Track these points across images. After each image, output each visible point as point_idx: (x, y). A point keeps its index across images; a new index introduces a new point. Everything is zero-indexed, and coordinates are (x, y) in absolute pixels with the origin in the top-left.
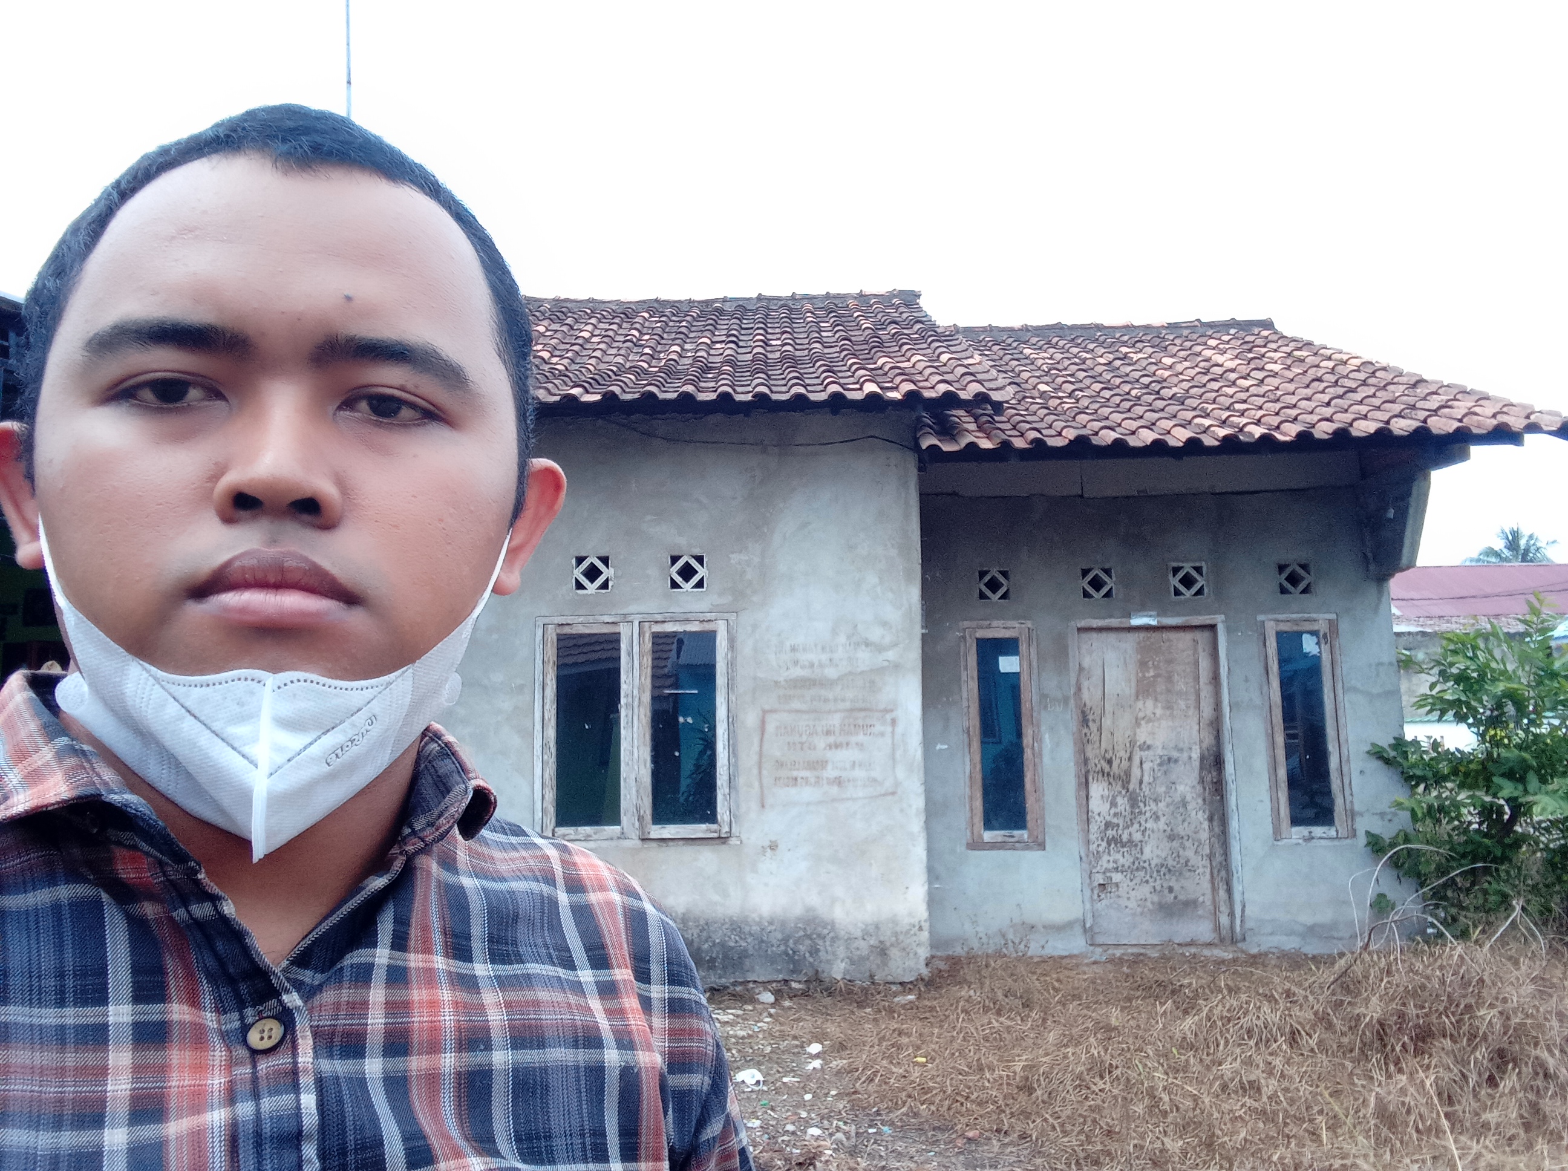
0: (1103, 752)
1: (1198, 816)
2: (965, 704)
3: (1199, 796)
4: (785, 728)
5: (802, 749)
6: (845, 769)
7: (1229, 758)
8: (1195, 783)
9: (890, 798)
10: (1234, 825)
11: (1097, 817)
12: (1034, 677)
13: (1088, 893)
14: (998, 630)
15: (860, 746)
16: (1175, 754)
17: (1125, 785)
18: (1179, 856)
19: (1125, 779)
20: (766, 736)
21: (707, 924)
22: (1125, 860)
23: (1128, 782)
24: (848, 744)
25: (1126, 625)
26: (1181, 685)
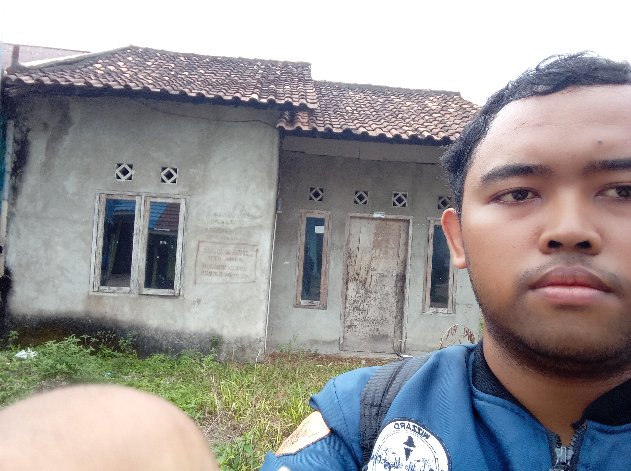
0: (356, 270)
1: (393, 300)
2: (299, 245)
3: (394, 292)
4: (208, 249)
5: (215, 259)
6: (234, 270)
7: (408, 277)
8: (393, 286)
9: (252, 284)
10: (406, 305)
11: (350, 298)
12: (330, 236)
13: (342, 329)
14: (316, 215)
15: (241, 260)
16: (386, 273)
17: (364, 285)
18: (382, 316)
19: (364, 283)
20: (199, 253)
21: (166, 333)
22: (360, 317)
23: (365, 284)
24: (236, 259)
25: (372, 217)
26: (392, 245)
